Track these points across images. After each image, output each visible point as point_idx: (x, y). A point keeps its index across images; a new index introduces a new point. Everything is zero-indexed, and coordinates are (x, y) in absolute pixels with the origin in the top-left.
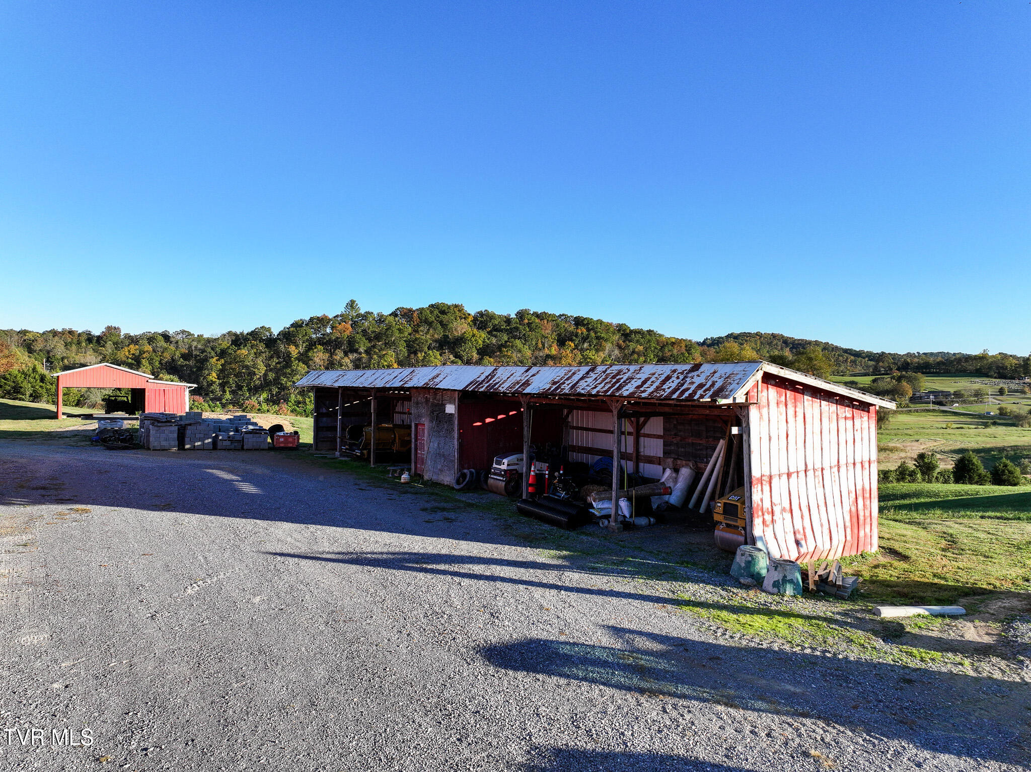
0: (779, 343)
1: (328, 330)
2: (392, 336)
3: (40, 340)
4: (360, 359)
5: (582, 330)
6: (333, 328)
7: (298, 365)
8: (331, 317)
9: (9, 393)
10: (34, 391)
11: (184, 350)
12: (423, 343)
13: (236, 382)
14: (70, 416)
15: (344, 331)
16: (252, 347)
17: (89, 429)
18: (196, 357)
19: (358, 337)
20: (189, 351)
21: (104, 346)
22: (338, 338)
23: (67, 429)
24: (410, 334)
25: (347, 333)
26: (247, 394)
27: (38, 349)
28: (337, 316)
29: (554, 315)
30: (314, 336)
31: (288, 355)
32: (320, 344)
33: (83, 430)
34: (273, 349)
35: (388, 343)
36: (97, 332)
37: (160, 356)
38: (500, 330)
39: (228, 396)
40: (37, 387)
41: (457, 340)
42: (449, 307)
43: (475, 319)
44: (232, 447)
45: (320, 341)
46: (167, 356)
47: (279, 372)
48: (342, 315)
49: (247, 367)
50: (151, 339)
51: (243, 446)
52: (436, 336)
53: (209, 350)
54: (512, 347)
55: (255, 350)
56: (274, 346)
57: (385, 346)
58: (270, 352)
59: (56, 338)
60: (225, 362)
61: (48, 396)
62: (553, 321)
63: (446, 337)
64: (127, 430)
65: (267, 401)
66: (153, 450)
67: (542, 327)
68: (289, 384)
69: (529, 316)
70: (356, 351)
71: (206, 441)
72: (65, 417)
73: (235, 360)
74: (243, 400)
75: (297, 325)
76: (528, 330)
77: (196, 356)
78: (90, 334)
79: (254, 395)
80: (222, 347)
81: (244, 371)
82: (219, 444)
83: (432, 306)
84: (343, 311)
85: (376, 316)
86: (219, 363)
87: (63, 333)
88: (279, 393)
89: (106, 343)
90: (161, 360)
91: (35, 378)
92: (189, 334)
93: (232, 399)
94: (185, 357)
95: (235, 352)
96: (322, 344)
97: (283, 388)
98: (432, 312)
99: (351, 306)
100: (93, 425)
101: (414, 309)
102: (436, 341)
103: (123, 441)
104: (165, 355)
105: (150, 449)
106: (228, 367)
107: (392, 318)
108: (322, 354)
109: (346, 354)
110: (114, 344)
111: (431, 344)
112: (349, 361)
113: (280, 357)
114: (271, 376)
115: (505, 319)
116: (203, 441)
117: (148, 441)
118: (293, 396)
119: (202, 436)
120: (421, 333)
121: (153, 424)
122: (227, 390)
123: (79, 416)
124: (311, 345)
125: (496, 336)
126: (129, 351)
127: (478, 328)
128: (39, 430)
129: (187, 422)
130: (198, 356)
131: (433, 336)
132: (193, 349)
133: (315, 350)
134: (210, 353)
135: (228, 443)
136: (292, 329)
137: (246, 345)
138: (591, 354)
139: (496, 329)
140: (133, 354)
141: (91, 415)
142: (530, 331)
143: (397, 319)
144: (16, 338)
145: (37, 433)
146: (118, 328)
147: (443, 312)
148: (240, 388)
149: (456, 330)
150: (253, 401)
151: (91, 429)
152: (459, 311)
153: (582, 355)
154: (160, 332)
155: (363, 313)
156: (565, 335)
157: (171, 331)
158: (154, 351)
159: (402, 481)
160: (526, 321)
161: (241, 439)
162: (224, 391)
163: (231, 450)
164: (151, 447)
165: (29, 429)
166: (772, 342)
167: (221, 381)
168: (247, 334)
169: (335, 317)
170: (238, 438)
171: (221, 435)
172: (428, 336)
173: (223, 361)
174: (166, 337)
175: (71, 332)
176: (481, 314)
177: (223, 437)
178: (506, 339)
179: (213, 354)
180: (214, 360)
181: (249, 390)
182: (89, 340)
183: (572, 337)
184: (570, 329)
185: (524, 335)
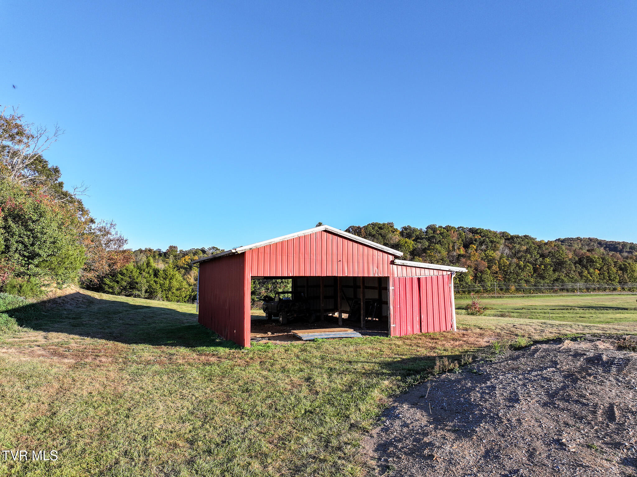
0: (595, 244)
3: (133, 255)
5: (478, 237)
9: (124, 289)
21: (168, 258)
29: (455, 228)
36: (164, 250)
38: (422, 239)
42: (384, 225)
43: (402, 233)
50: (195, 253)
54: (433, 250)
59: (142, 254)
62: (456, 231)
67: (451, 235)
69: (439, 229)
76: (441, 237)
78: (160, 251)
83: (372, 224)
87: (146, 251)
89: (169, 256)
98: (373, 228)
101: (361, 227)
110: (174, 256)
125: (420, 243)
126: (185, 260)
127: (407, 238)
138: (490, 253)
139: (418, 238)
140: (187, 262)
142: (443, 238)
146: (176, 247)
147: (380, 228)
149: (391, 239)
152: (391, 227)
153: (485, 254)
154: (199, 248)
156: (467, 241)
157: (206, 248)
160: (438, 232)
166: (590, 244)
174: (204, 251)
175: (150, 250)
176: (405, 228)
178: (428, 244)
182: (160, 255)
183: (472, 242)
184: (470, 236)
185: (440, 241)
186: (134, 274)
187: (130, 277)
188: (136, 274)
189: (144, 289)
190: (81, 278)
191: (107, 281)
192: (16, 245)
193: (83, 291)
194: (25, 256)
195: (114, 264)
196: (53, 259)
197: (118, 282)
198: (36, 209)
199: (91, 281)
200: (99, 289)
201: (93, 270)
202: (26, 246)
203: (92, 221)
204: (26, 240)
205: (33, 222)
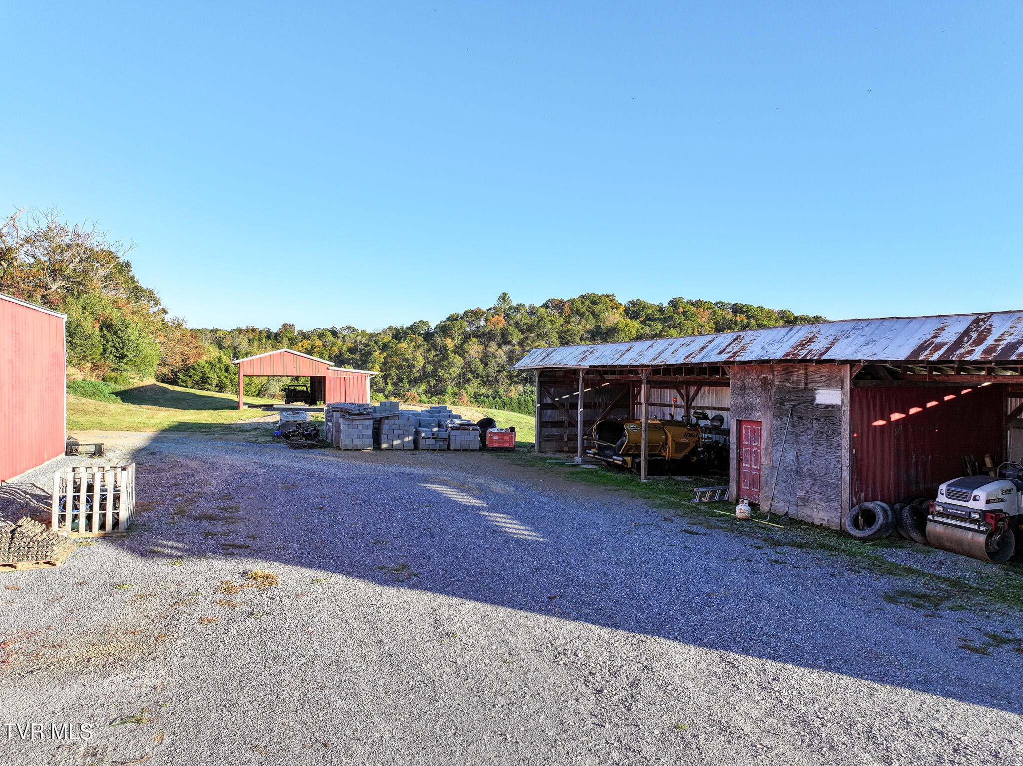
1: (482, 323)
2: (544, 327)
3: (228, 337)
4: (513, 351)
5: (741, 318)
6: (486, 320)
7: (454, 358)
8: (484, 310)
9: (197, 383)
10: (220, 381)
11: (351, 345)
12: (575, 334)
13: (397, 374)
14: (251, 406)
15: (498, 324)
16: (411, 340)
17: (270, 421)
18: (361, 351)
19: (511, 329)
20: (355, 345)
21: (280, 342)
22: (491, 330)
23: (247, 421)
24: (562, 326)
25: (500, 326)
26: (408, 385)
27: (227, 346)
28: (490, 309)
29: (710, 303)
30: (468, 329)
31: (445, 348)
32: (474, 337)
33: (264, 423)
34: (431, 342)
35: (540, 335)
36: (275, 330)
37: (330, 350)
38: (654, 320)
39: (390, 388)
40: (222, 377)
41: (609, 330)
42: (600, 297)
43: (627, 311)
44: (437, 447)
45: (475, 334)
46: (335, 350)
47: (437, 364)
48: (495, 308)
49: (407, 360)
50: (321, 335)
51: (449, 445)
52: (588, 327)
53: (372, 344)
55: (414, 344)
56: (432, 340)
57: (538, 338)
58: (428, 345)
59: (241, 335)
60: (387, 355)
61: (232, 386)
62: (710, 308)
63: (599, 327)
64: (311, 424)
65: (426, 392)
66: (345, 450)
67: (698, 315)
68: (446, 376)
69: (684, 305)
70: (509, 343)
71: (406, 439)
72: (246, 407)
73: (396, 354)
74: (404, 391)
75: (453, 319)
76: (683, 318)
77: (361, 349)
78: (269, 332)
79: (414, 386)
80: (384, 341)
81: (404, 363)
82: (422, 444)
83: (583, 297)
84: (496, 304)
85: (527, 308)
86: (382, 356)
87: (247, 331)
88: (437, 385)
89: (282, 339)
90: (330, 354)
91: (220, 368)
92: (354, 330)
93: (394, 390)
94: (351, 351)
95: (396, 345)
96: (477, 337)
97: (440, 380)
98: (583, 303)
99: (503, 299)
100: (275, 417)
101: (565, 300)
102: (588, 332)
103: (308, 437)
104: (333, 349)
105: (340, 449)
106: (389, 360)
107: (543, 309)
108: (477, 347)
109: (499, 346)
110: (289, 339)
111: (583, 335)
112: (503, 353)
113: (437, 350)
114: (430, 368)
115: (658, 308)
116: (402, 439)
117: (338, 438)
118: (450, 388)
119: (401, 432)
120: (573, 324)
121: (343, 417)
122: (389, 381)
123: (259, 406)
124: (466, 338)
125: (649, 326)
126: (302, 346)
127: (631, 318)
128: (219, 422)
129: (384, 415)
130: (363, 349)
131: (584, 327)
132: (358, 343)
133: (470, 343)
134: (373, 347)
135: (432, 442)
136: (448, 323)
137: (406, 339)
139: (649, 318)
140: (306, 349)
141: (272, 405)
142: (686, 319)
143: (549, 310)
144: (209, 335)
145: (216, 426)
146: (293, 325)
147: (595, 303)
148: (401, 380)
149: (607, 320)
150: (413, 392)
151: (272, 421)
152: (611, 301)
154: (329, 328)
155: (515, 305)
156: (723, 323)
157: (338, 328)
158: (324, 345)
159: (739, 514)
160: (681, 310)
161: (447, 437)
162: (387, 383)
163: (435, 450)
164: (342, 446)
165: (210, 420)
167: (383, 374)
168: (407, 328)
169: (488, 310)
170: (444, 435)
171: (424, 431)
172: (580, 327)
173: (385, 354)
174: (334, 333)
175: (253, 330)
176: (633, 304)
177: (426, 434)
178: (661, 329)
179: (376, 347)
180: (377, 353)
181: (410, 382)
182: (269, 337)
183: (731, 326)
184: (728, 317)
185: (679, 324)
186: (206, 369)
187: (202, 372)
188: (207, 369)
189: (214, 383)
190: (156, 372)
191: (180, 375)
192: (111, 348)
193: (158, 384)
194: (117, 357)
195: (188, 358)
196: (137, 359)
197: (190, 377)
198: (123, 322)
199: (165, 375)
200: (174, 382)
201: (167, 365)
202: (117, 349)
203: (165, 311)
204: (118, 345)
205: (121, 331)
